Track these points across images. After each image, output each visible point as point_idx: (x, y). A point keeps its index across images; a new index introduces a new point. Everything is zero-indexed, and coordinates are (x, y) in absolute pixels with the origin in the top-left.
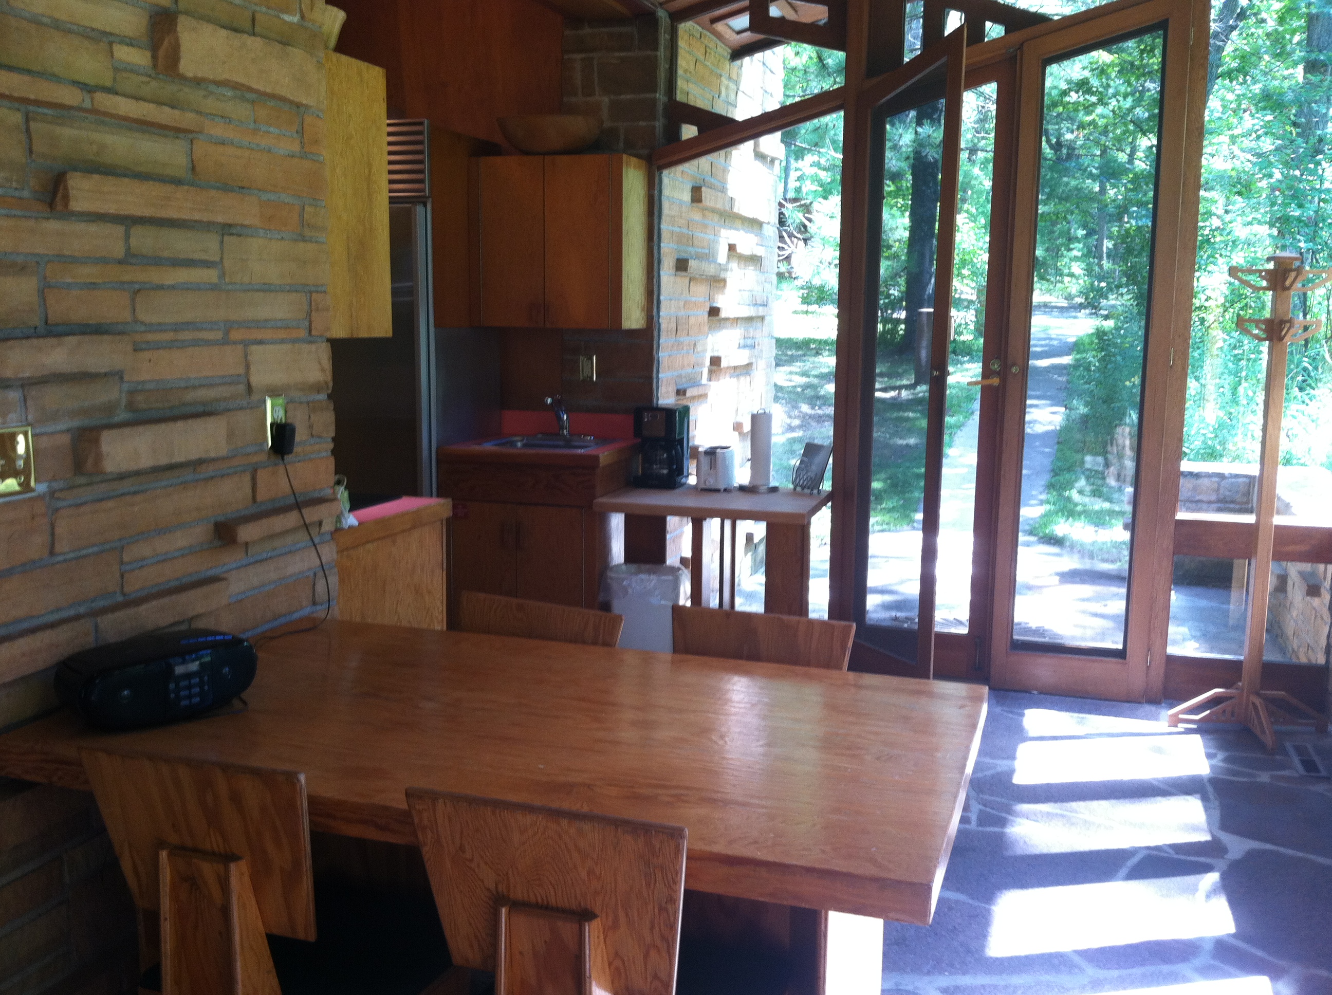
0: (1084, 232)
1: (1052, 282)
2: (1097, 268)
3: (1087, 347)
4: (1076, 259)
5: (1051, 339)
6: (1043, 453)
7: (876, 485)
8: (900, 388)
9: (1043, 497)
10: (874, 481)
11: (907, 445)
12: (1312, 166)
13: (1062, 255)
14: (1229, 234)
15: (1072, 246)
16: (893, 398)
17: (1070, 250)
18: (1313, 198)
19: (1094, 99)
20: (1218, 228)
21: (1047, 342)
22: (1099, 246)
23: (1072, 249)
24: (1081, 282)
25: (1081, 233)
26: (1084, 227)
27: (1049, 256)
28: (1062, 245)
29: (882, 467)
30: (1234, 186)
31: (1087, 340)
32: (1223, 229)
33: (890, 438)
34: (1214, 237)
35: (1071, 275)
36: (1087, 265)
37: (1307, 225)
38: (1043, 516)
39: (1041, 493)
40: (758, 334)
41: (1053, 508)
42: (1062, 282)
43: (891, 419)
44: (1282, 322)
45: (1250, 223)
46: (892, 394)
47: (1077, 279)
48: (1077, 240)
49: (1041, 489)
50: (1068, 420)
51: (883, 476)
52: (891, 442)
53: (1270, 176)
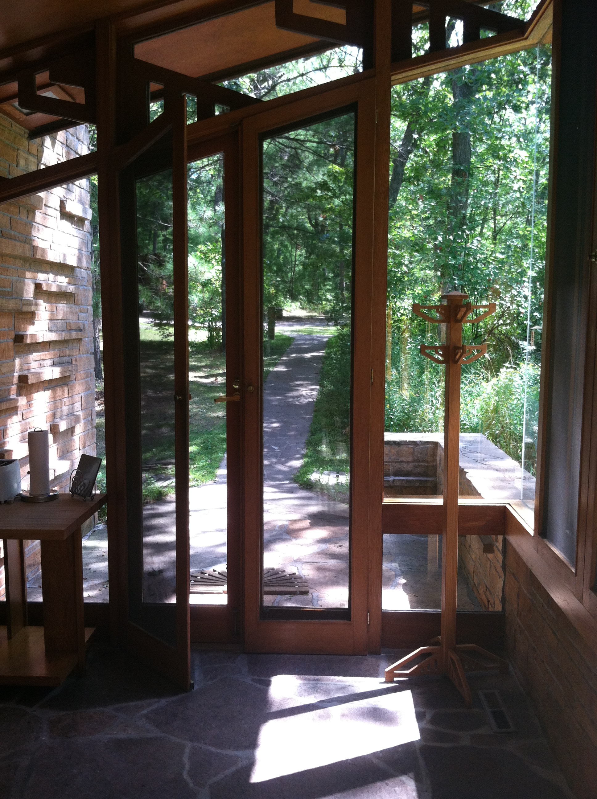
0: (333, 275)
1: (316, 304)
2: (340, 296)
3: (334, 344)
4: (329, 290)
5: (313, 340)
6: (305, 418)
7: (192, 449)
8: (216, 376)
9: (304, 452)
10: (192, 445)
11: (217, 417)
12: (460, 233)
13: (321, 289)
14: (412, 276)
15: (326, 283)
16: (212, 383)
17: (325, 285)
18: (461, 252)
19: (330, 194)
20: (405, 272)
21: (311, 341)
22: (341, 283)
23: (326, 285)
24: (332, 304)
25: (331, 275)
26: (333, 272)
27: (313, 289)
28: (321, 282)
29: (198, 434)
30: (414, 247)
31: (334, 341)
32: (409, 273)
33: (206, 413)
34: (404, 277)
35: (327, 300)
36: (335, 294)
37: (459, 270)
38: (303, 466)
39: (303, 448)
40: (75, 353)
41: (310, 460)
42: (322, 304)
43: (208, 398)
44: (456, 348)
45: (425, 269)
46: (212, 380)
47: (330, 302)
48: (329, 279)
49: (303, 446)
50: (321, 394)
51: (198, 441)
52: (207, 415)
53: (436, 239)
